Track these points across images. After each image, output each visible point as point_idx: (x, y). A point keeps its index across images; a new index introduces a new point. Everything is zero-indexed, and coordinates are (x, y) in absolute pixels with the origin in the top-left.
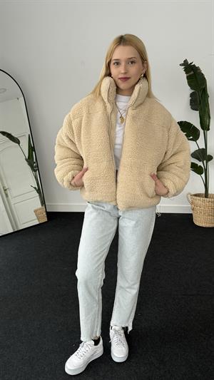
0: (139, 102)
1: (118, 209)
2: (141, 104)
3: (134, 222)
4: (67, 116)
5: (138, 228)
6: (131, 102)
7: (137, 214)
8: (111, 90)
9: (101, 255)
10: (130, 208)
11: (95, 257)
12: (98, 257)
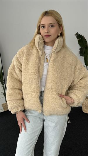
0: (58, 50)
1: (43, 115)
3: (54, 124)
4: (15, 56)
5: (56, 128)
6: (53, 50)
7: (55, 118)
8: (40, 42)
10: (51, 115)
11: (27, 146)
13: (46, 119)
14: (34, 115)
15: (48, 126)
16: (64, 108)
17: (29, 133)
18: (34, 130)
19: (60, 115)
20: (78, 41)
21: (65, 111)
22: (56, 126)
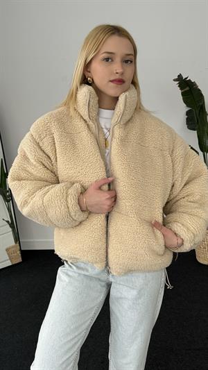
1: (109, 272)
2: (129, 120)
3: (134, 293)
5: (140, 301)
7: (139, 280)
8: (91, 103)
9: (73, 342)
10: (129, 271)
11: (65, 344)
12: (70, 345)
13: (116, 283)
14: (87, 274)
15: (121, 298)
16: (160, 255)
17: (74, 313)
18: (86, 306)
19: (149, 272)
20: (183, 94)
21: (160, 262)
22: (140, 298)
